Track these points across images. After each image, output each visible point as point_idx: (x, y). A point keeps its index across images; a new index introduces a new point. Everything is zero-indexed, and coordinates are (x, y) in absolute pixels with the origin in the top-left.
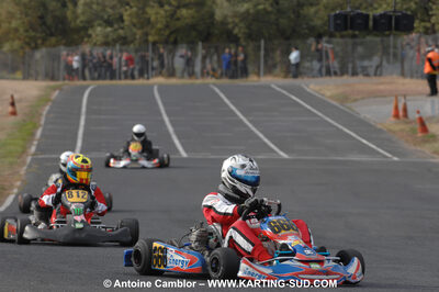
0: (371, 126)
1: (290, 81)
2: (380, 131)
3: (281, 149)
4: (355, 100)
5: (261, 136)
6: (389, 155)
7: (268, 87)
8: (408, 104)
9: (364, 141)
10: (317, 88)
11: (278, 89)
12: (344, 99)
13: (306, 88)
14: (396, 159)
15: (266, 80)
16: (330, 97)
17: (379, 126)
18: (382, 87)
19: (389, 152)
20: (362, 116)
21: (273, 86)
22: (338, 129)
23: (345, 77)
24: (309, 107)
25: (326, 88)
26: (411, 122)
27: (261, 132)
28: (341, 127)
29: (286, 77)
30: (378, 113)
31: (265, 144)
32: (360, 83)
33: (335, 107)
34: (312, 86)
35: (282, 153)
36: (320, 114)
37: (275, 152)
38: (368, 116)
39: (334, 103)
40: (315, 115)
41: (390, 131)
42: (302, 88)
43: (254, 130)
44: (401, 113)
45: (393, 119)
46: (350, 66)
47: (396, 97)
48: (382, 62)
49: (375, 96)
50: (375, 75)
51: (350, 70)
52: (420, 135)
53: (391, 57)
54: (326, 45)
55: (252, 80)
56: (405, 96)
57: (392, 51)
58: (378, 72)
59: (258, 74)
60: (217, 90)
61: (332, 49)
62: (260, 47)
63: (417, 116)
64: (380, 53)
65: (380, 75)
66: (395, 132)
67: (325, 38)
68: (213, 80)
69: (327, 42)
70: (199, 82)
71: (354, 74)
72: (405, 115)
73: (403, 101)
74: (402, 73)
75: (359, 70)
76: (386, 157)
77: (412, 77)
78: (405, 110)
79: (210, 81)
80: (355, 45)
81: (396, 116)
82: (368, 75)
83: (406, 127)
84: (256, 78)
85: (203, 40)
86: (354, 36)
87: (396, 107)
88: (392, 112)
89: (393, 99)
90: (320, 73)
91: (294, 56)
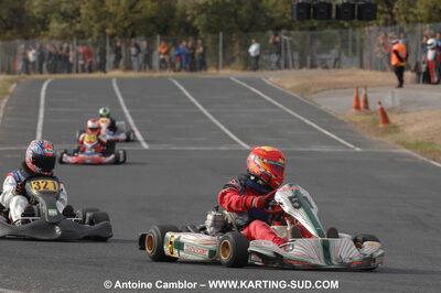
0: (330, 117)
1: (250, 74)
2: (342, 122)
3: (243, 141)
4: (316, 92)
5: (222, 127)
6: (352, 146)
7: (228, 80)
8: (369, 95)
9: (326, 132)
10: (277, 80)
11: (238, 82)
12: (304, 90)
13: (265, 80)
14: (358, 149)
15: (225, 72)
16: (292, 89)
17: (340, 118)
18: (341, 79)
19: (351, 143)
20: (323, 107)
21: (233, 79)
22: (299, 120)
23: (304, 70)
24: (269, 99)
25: (286, 80)
26: (372, 113)
27: (223, 124)
28: (302, 118)
29: (245, 69)
30: (340, 104)
31: (226, 135)
32: (319, 75)
33: (296, 99)
34: (271, 79)
35: (244, 145)
36: (281, 106)
37: (235, 142)
38: (329, 107)
39: (295, 95)
40: (276, 107)
41: (352, 122)
42: (261, 80)
43: (215, 121)
44: (362, 105)
45: (354, 110)
46: (309, 58)
47: (357, 88)
48: (340, 54)
49: (336, 88)
50: (334, 67)
51: (309, 62)
52: (381, 125)
53: (350, 50)
54: (285, 37)
55: (211, 73)
56: (366, 87)
57: (350, 43)
58: (337, 64)
59: (217, 67)
60: (176, 83)
61: (291, 41)
62: (218, 39)
63: (378, 107)
64: (338, 46)
65: (339, 67)
66: (356, 123)
67: (283, 31)
68: (172, 73)
69: (285, 35)
70: (158, 74)
71: (313, 66)
72: (366, 107)
73: (364, 92)
74: (362, 66)
75: (318, 62)
76: (348, 147)
77: (371, 69)
78: (366, 101)
79: (169, 74)
80: (313, 37)
81: (357, 107)
82: (326, 67)
83: (369, 118)
84: (214, 71)
85: (161, 34)
86: (312, 29)
87: (357, 99)
88: (353, 103)
89: (354, 90)
90: (278, 65)
91: (253, 49)
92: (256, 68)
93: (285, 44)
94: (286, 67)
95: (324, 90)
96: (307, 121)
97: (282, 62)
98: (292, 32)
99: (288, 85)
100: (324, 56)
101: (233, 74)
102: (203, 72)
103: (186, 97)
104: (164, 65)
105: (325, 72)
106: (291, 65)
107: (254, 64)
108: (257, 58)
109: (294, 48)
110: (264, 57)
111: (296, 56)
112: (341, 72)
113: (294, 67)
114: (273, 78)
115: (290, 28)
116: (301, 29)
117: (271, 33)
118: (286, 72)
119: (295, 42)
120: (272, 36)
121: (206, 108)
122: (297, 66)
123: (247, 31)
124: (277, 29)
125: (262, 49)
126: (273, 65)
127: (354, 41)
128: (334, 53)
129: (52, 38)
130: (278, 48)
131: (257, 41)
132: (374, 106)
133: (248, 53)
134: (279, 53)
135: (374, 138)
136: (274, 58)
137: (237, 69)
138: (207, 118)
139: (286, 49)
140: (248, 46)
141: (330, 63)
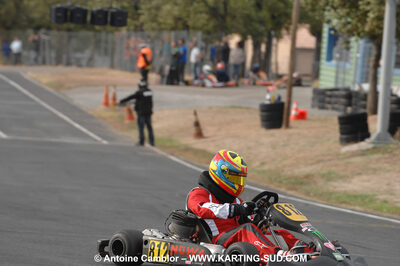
1: (10, 68)
2: (92, 117)
4: (70, 88)
6: (99, 139)
8: (118, 94)
9: (77, 126)
10: (34, 75)
12: (59, 86)
14: (105, 142)
16: (50, 85)
17: (91, 113)
18: (93, 78)
19: (99, 135)
20: (75, 102)
22: (52, 113)
23: (60, 67)
25: (43, 76)
28: (55, 112)
29: (5, 63)
30: (91, 100)
32: (73, 73)
35: (1, 133)
36: (37, 99)
38: (81, 103)
39: (51, 90)
40: (32, 100)
41: (101, 117)
44: (111, 101)
45: (102, 107)
46: (64, 57)
47: (107, 87)
48: (93, 54)
49: (88, 86)
50: (87, 66)
51: (65, 60)
52: (127, 121)
53: (102, 50)
54: (44, 36)
56: (115, 86)
57: (103, 45)
58: (90, 63)
61: (49, 41)
64: (92, 47)
65: (92, 66)
66: (105, 119)
67: (43, 31)
69: (46, 34)
71: (68, 64)
73: (113, 91)
74: (112, 66)
75: (73, 61)
76: (96, 140)
77: (121, 69)
78: (115, 99)
80: (70, 38)
81: (107, 104)
82: (80, 66)
86: (69, 30)
87: (107, 97)
88: (103, 99)
89: (104, 88)
90: (36, 62)
91: (16, 46)
93: (44, 43)
94: (44, 63)
95: (77, 86)
98: (51, 32)
99: (45, 81)
100: (78, 55)
105: (79, 70)
106: (48, 62)
109: (51, 47)
110: (25, 53)
111: (53, 55)
112: (93, 70)
113: (51, 64)
114: (31, 73)
115: (49, 28)
116: (59, 30)
117: (30, 32)
118: (43, 68)
119: (53, 42)
120: (32, 35)
122: (54, 63)
123: (9, 28)
126: (32, 61)
127: (106, 42)
128: (87, 54)
130: (37, 46)
135: (121, 133)
136: (33, 54)
139: (44, 48)
141: (84, 62)
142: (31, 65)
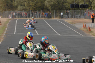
0: (78, 29)
1: (61, 19)
2: (80, 30)
3: (59, 33)
4: (75, 23)
5: (54, 30)
7: (56, 20)
8: (86, 24)
9: (77, 32)
10: (67, 21)
12: (72, 23)
13: (64, 20)
14: (84, 36)
16: (70, 23)
17: (80, 29)
18: (80, 21)
20: (76, 27)
21: (57, 20)
23: (73, 19)
24: (65, 25)
25: (69, 21)
26: (87, 28)
27: (55, 30)
28: (72, 29)
30: (80, 26)
31: (55, 32)
32: (76, 20)
33: (71, 25)
34: (65, 20)
35: (59, 34)
36: (67, 26)
37: (58, 34)
38: (78, 27)
40: (66, 26)
41: (83, 30)
42: (63, 21)
43: (53, 29)
44: (85, 26)
45: (83, 28)
46: (74, 16)
48: (80, 15)
49: (79, 23)
50: (79, 18)
51: (74, 17)
52: (89, 31)
53: (83, 14)
54: (68, 11)
55: (53, 19)
57: (83, 13)
58: (80, 17)
59: (54, 18)
60: (45, 21)
61: (70, 12)
62: (54, 11)
63: (88, 27)
64: (80, 14)
65: (80, 18)
66: (84, 30)
67: (68, 10)
68: (44, 19)
69: (69, 11)
70: (41, 19)
71: (74, 18)
72: (86, 27)
73: (85, 24)
74: (85, 18)
75: (76, 17)
76: (81, 36)
77: (87, 19)
78: (86, 26)
79: (43, 19)
80: (75, 12)
81: (84, 27)
82: (77, 18)
83: (86, 29)
84: (53, 18)
85: (42, 10)
86: (75, 10)
87: (84, 25)
88: (83, 26)
89: (83, 23)
91: (62, 14)
92: (62, 18)
93: (69, 13)
94: (69, 18)
95: (77, 23)
96: (73, 30)
97: (68, 17)
98: (70, 10)
99: (69, 22)
100: (77, 16)
101: (57, 19)
102: (51, 18)
103: (47, 24)
104: (42, 17)
105: (77, 19)
106: (70, 17)
107: (62, 17)
108: (62, 16)
110: (64, 15)
111: (71, 16)
112: (80, 19)
113: (70, 18)
114: (66, 20)
115: (70, 9)
116: (72, 10)
117: (65, 11)
118: (69, 19)
119: (71, 13)
120: (66, 11)
121: (51, 26)
122: (71, 18)
123: (60, 10)
124: (67, 10)
125: (63, 14)
126: (66, 17)
127: (83, 12)
128: (79, 15)
129: (18, 10)
130: (67, 14)
131: (62, 12)
132: (87, 27)
133: (61, 15)
134: (67, 15)
135: (88, 34)
136: (66, 16)
137: (58, 18)
138: (51, 28)
139: (69, 14)
140: (60, 13)
141: (78, 17)
142: (66, 18)
